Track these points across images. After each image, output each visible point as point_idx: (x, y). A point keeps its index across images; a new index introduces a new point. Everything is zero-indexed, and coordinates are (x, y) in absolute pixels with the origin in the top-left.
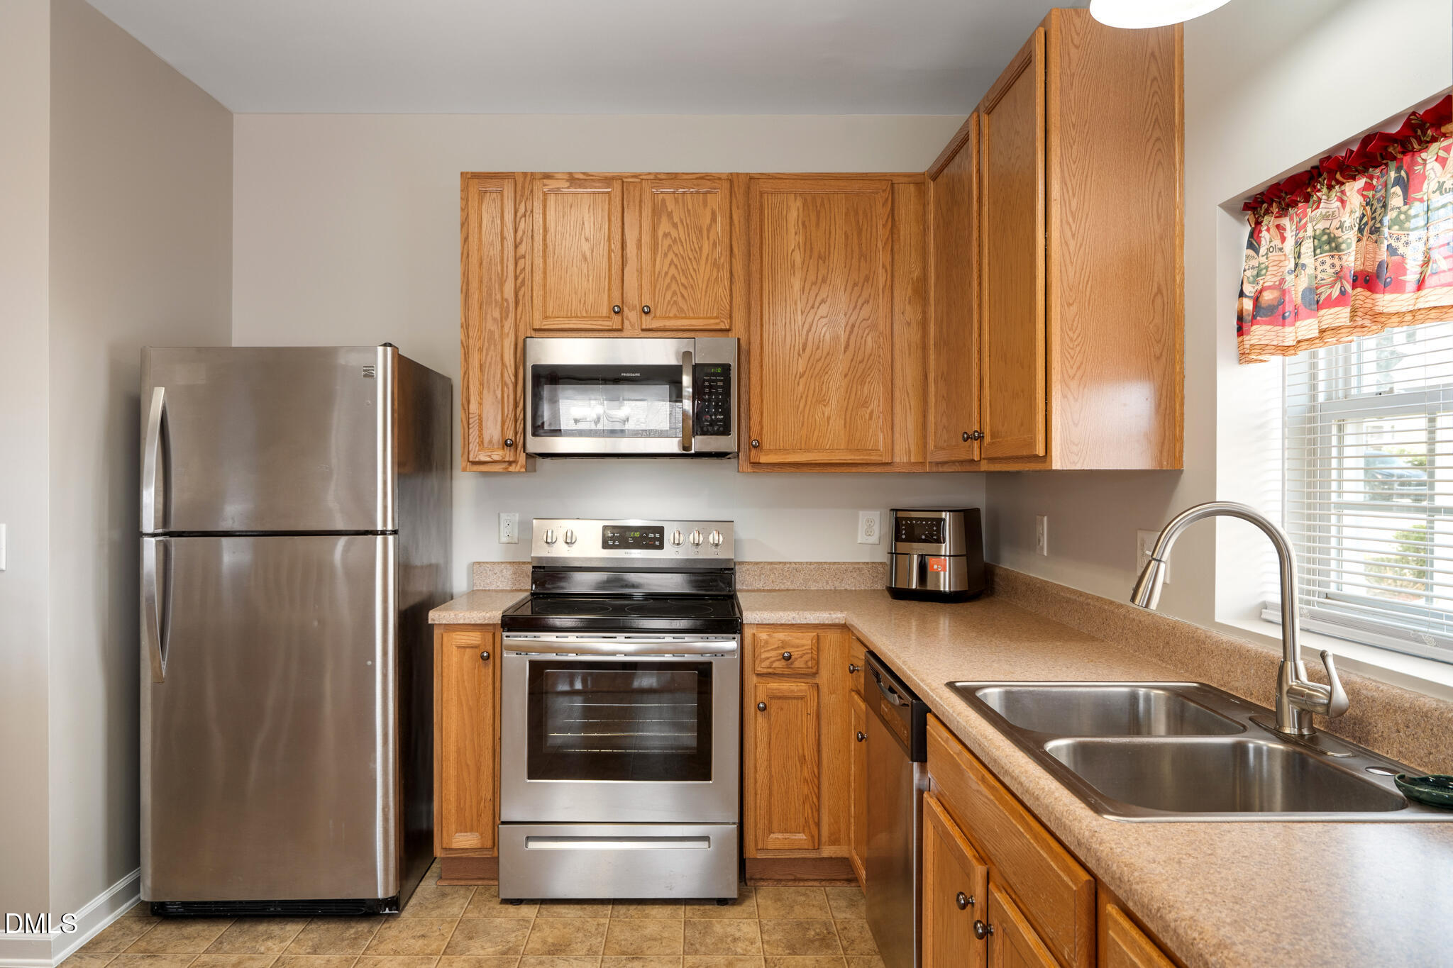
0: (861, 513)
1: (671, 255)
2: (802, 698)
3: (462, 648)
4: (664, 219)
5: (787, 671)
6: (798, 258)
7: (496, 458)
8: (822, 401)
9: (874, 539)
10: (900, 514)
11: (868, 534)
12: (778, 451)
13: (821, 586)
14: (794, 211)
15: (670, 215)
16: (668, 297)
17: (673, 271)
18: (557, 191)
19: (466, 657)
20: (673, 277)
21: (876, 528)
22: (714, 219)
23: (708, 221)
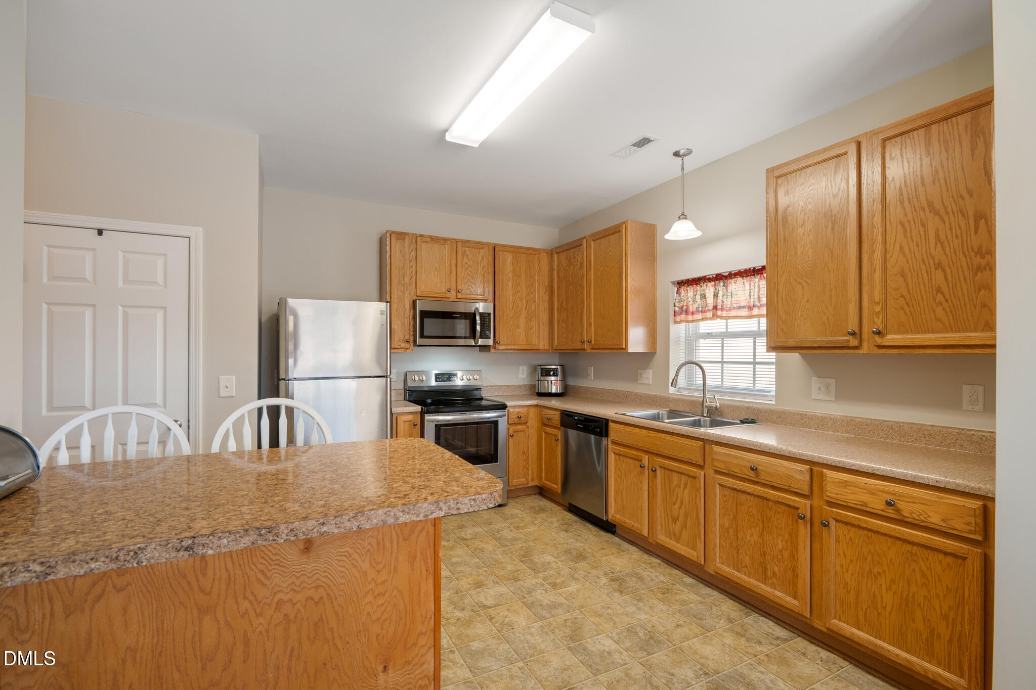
0: (520, 367)
1: (468, 271)
2: (523, 431)
3: (405, 422)
4: (465, 257)
5: (519, 422)
6: (511, 275)
7: (403, 346)
8: (518, 327)
9: (525, 376)
10: (542, 367)
11: (523, 374)
12: (505, 345)
13: (508, 394)
14: (509, 258)
15: (467, 256)
16: (467, 287)
17: (468, 277)
18: (426, 242)
19: (406, 425)
20: (468, 279)
21: (525, 372)
22: (483, 259)
23: (480, 259)
